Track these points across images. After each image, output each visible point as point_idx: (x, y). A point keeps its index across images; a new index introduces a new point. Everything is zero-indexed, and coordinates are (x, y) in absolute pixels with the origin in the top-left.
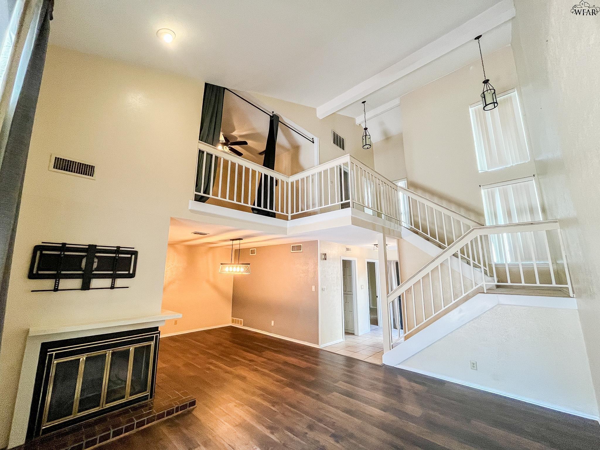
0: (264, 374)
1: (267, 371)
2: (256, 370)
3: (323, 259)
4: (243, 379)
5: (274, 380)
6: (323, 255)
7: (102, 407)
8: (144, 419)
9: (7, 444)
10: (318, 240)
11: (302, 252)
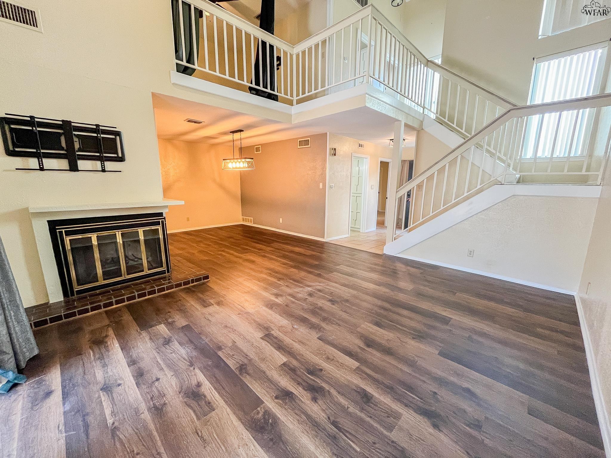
0: (271, 259)
1: (274, 257)
2: (264, 256)
3: (332, 154)
4: (253, 262)
5: (281, 264)
6: (333, 150)
7: (125, 278)
8: (164, 286)
9: (49, 300)
10: (328, 133)
11: (310, 147)
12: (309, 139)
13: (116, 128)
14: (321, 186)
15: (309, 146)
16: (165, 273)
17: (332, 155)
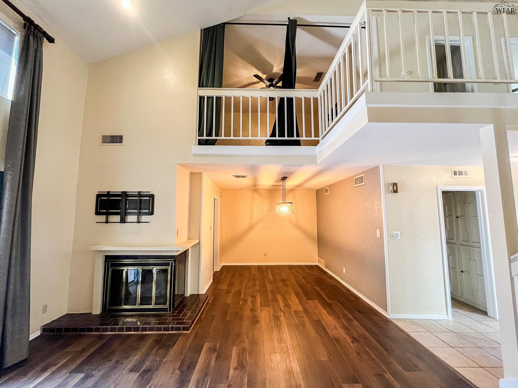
6: (391, 185)
7: (138, 308)
8: (147, 326)
9: (92, 312)
10: (380, 165)
11: (365, 185)
12: (363, 175)
13: (150, 192)
14: (378, 233)
15: (363, 183)
16: (167, 311)
17: (391, 192)
